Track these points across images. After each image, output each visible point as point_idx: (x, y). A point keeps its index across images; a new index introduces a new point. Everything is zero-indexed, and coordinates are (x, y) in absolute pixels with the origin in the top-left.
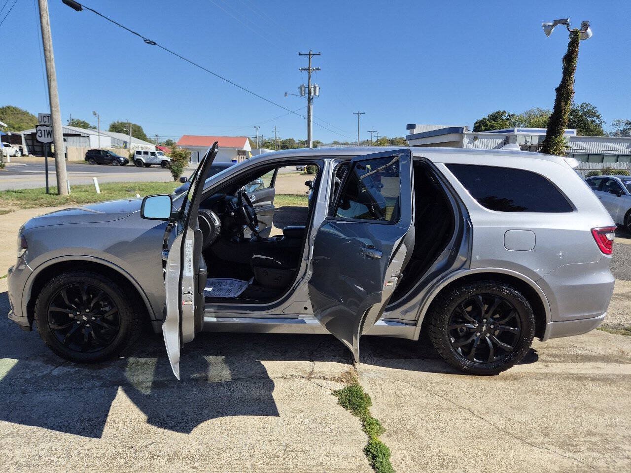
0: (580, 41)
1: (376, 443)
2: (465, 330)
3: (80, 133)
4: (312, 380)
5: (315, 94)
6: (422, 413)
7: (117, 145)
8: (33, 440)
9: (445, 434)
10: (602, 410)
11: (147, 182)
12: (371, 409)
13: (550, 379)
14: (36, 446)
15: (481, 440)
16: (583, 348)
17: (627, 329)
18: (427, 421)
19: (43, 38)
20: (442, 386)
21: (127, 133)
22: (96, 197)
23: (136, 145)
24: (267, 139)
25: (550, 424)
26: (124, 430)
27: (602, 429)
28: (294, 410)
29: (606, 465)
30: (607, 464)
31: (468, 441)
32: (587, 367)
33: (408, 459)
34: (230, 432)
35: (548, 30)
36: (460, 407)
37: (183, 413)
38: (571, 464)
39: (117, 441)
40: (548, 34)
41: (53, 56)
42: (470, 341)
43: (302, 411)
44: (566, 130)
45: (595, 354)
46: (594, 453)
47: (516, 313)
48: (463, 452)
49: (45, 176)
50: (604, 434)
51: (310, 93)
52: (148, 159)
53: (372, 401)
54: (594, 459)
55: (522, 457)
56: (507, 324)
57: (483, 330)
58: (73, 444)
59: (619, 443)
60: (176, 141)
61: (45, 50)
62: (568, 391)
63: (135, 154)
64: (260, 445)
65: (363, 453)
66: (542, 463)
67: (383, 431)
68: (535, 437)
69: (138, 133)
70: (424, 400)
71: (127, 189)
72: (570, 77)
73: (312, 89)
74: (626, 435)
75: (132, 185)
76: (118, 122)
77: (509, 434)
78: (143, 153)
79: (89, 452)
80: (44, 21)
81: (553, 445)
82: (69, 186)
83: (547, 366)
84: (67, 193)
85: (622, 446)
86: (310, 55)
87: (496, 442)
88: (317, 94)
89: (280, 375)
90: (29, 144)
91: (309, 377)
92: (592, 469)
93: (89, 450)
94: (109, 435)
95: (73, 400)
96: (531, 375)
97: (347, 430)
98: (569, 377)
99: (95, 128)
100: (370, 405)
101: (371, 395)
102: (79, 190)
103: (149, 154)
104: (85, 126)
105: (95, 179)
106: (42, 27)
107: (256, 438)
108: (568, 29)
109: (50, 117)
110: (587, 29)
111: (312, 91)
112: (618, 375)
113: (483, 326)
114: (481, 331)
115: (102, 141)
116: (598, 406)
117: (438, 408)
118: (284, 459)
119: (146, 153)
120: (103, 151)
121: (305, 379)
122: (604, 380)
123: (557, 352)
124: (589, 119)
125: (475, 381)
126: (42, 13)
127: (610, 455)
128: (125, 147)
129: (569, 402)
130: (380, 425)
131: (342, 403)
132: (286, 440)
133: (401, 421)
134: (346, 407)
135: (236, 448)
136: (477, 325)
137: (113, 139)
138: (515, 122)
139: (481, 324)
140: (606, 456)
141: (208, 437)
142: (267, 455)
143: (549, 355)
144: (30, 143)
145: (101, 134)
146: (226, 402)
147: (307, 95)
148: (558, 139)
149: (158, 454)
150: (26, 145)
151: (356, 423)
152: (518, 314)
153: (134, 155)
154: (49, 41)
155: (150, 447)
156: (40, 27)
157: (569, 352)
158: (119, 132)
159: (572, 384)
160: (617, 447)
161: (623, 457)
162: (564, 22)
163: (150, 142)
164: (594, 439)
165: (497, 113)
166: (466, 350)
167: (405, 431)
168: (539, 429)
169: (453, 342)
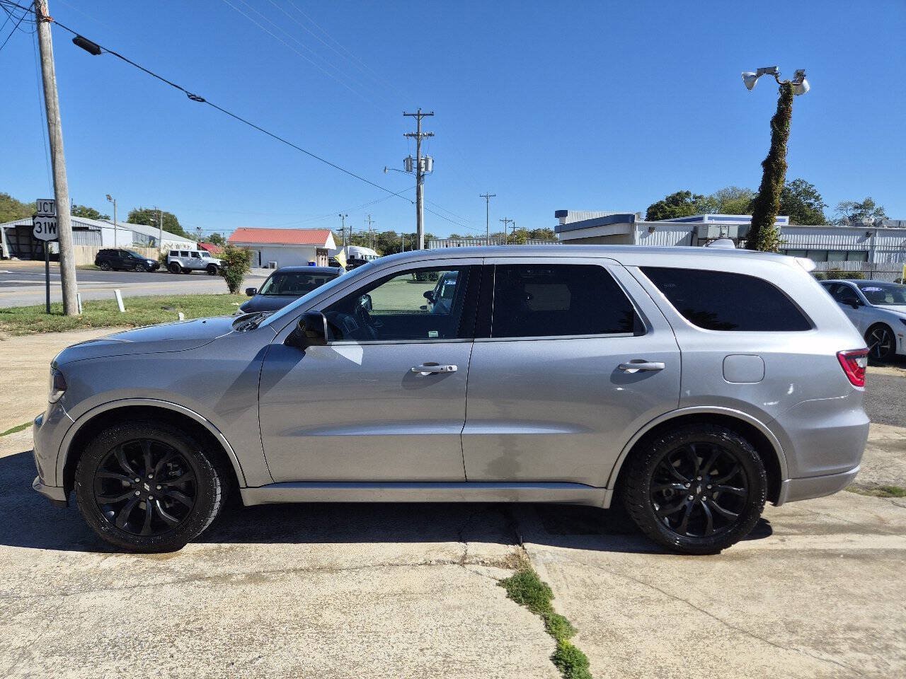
0: (794, 97)
1: (567, 648)
2: (673, 493)
3: (87, 226)
4: (468, 567)
5: (426, 169)
6: (623, 606)
7: (140, 242)
8: (91, 659)
9: (659, 634)
10: (863, 597)
11: (192, 295)
12: (553, 603)
13: (789, 557)
14: (96, 666)
15: (707, 641)
16: (828, 515)
17: (883, 489)
18: (631, 617)
19: (45, 93)
20: (645, 570)
21: (155, 225)
22: (119, 318)
23: (169, 242)
24: (358, 232)
25: (796, 617)
26: (217, 641)
27: (865, 622)
28: (449, 608)
29: (876, 669)
30: (879, 667)
31: (691, 642)
32: (837, 540)
33: (613, 669)
34: (366, 639)
35: (749, 82)
36: (674, 598)
37: (296, 616)
38: (830, 670)
39: (210, 656)
40: (750, 88)
41: (59, 119)
42: (680, 508)
43: (459, 608)
44: (777, 217)
45: (845, 523)
46: (859, 654)
47: (741, 468)
48: (685, 657)
49: (45, 287)
50: (870, 628)
51: (419, 168)
52: (188, 262)
53: (554, 592)
54: (860, 661)
55: (764, 662)
56: (730, 483)
57: (698, 492)
58: (148, 662)
59: (890, 639)
60: (227, 236)
61: (47, 109)
62: (814, 572)
63: (169, 256)
64: (409, 656)
65: (551, 662)
66: (792, 668)
67: (573, 632)
68: (778, 635)
69: (172, 226)
70: (624, 590)
71: (163, 306)
72: (781, 145)
73: (423, 162)
74: (898, 628)
75: (171, 300)
76: (141, 210)
77: (743, 632)
78: (180, 254)
79: (173, 672)
80: (48, 69)
81: (803, 644)
82: (80, 302)
83: (783, 540)
84: (77, 313)
85: (895, 644)
86: (419, 115)
87: (728, 642)
88: (430, 169)
89: (421, 561)
90: (12, 242)
91: (463, 561)
92: (859, 675)
93: (171, 669)
94: (198, 648)
95: (137, 602)
96: (764, 553)
97: (524, 632)
98: (814, 554)
99: (107, 218)
100: (552, 597)
101: (550, 585)
102: (94, 307)
103: (190, 254)
104: (92, 215)
105: (118, 292)
106: (44, 78)
107: (401, 646)
108: (777, 81)
109: (54, 203)
110: (802, 81)
111: (423, 165)
112: (879, 550)
113: (697, 486)
114: (694, 494)
115: (119, 237)
116: (857, 592)
117: (644, 601)
118: (445, 672)
119: (185, 254)
120: (122, 251)
121: (456, 565)
122: (861, 556)
123: (794, 521)
124: (805, 202)
125: (689, 562)
126: (44, 58)
127: (881, 656)
128: (153, 246)
129: (819, 588)
130: (568, 624)
131: (513, 596)
132: (444, 647)
133: (597, 618)
134: (519, 602)
135: (376, 661)
136: (689, 485)
137: (136, 234)
138: (703, 206)
139: (695, 485)
140: (875, 657)
141: (335, 647)
142: (420, 668)
143: (783, 525)
144: (13, 240)
145: (117, 227)
146: (353, 598)
147: (415, 171)
148: (769, 230)
149: (270, 671)
150: (8, 244)
151: (536, 622)
152: (744, 468)
153: (167, 256)
154: (54, 96)
155: (257, 662)
156: (41, 78)
157: (810, 521)
158: (142, 223)
159: (820, 563)
160: (887, 645)
161: (898, 657)
162: (772, 71)
163: (188, 237)
164: (857, 636)
165: (678, 194)
166: (675, 521)
167: (604, 631)
168: (782, 624)
169: (657, 509)
